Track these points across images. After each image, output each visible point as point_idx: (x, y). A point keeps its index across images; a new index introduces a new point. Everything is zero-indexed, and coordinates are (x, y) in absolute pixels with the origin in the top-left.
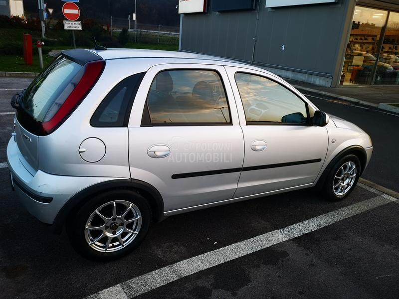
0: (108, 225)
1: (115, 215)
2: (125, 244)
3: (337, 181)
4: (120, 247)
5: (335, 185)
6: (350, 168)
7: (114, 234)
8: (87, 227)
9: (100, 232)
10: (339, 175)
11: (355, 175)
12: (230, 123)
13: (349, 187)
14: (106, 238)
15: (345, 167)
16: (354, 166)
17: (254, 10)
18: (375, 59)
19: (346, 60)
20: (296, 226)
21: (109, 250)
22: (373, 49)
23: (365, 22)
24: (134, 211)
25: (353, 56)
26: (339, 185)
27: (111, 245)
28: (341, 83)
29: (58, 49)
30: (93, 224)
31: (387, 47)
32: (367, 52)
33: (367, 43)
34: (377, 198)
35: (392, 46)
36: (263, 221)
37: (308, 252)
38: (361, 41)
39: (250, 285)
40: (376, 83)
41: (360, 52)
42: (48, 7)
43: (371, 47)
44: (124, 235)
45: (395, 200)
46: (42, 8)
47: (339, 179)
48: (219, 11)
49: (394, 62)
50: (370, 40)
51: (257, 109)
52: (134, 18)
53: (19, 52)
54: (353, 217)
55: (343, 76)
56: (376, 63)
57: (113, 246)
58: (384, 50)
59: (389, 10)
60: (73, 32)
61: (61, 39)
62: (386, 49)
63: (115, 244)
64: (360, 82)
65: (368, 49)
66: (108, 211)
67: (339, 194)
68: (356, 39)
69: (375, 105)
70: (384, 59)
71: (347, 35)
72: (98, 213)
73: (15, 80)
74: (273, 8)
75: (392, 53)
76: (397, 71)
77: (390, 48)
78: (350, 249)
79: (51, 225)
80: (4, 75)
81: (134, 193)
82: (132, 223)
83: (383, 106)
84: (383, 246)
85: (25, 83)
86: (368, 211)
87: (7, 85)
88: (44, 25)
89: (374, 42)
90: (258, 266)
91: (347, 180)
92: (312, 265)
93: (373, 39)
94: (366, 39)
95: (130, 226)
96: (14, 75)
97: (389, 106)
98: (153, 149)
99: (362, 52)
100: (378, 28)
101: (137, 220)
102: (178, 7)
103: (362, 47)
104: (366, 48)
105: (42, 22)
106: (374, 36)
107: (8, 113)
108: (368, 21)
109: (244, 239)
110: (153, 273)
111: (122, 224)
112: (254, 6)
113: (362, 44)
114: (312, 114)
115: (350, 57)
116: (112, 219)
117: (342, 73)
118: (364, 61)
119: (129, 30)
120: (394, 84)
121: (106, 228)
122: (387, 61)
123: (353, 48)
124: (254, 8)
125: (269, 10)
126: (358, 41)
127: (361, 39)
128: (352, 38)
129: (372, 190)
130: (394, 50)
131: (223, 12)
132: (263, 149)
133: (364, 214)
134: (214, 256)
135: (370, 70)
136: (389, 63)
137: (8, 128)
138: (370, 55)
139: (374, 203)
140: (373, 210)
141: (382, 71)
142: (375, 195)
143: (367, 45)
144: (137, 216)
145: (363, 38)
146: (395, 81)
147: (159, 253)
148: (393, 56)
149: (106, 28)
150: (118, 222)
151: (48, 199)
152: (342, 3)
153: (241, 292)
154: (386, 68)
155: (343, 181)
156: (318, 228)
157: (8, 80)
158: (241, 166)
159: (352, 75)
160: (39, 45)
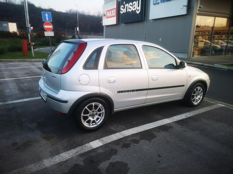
0: (91, 114)
1: (93, 109)
2: (98, 124)
3: (193, 96)
4: (96, 125)
5: (193, 98)
6: (199, 90)
7: (93, 118)
8: (82, 115)
9: (87, 117)
10: (194, 93)
11: (202, 94)
12: (141, 68)
13: (200, 100)
14: (90, 120)
15: (197, 89)
16: (201, 89)
17: (144, 21)
18: (210, 42)
19: (194, 45)
20: (175, 117)
21: (91, 127)
22: (209, 38)
23: (204, 25)
24: (101, 108)
25: (198, 42)
26: (194, 99)
27: (92, 124)
28: (193, 56)
29: (39, 48)
30: (84, 114)
31: (216, 36)
32: (206, 39)
33: (205, 35)
34: (215, 105)
35: (219, 36)
36: (159, 116)
37: (182, 126)
38: (202, 34)
39: (157, 138)
40: (212, 55)
41: (202, 40)
42: (31, 26)
43: (207, 37)
44: (97, 119)
45: (224, 106)
46: (29, 27)
47: (194, 95)
48: (124, 23)
49: (221, 44)
50: (207, 33)
51: (152, 64)
52: (78, 30)
53: (19, 49)
54: (203, 113)
55: (193, 52)
56: (211, 45)
57: (93, 125)
58: (215, 38)
59: (215, 17)
60: (50, 37)
61: (39, 42)
62: (216, 38)
63: (94, 124)
64: (203, 55)
65: (206, 38)
66: (90, 107)
67: (195, 103)
68: (199, 33)
69: (212, 66)
70: (216, 43)
71: (194, 32)
72: (87, 108)
73: (21, 63)
74: (153, 20)
75: (219, 39)
76: (223, 48)
77: (218, 37)
78: (203, 125)
79: (66, 114)
80: (14, 61)
81: (101, 100)
82: (101, 114)
83: (216, 65)
84: (219, 123)
85: (26, 64)
86: (211, 110)
87: (17, 66)
88: (30, 35)
89: (209, 34)
90: (160, 132)
91: (199, 96)
92: (185, 131)
93: (208, 33)
94: (205, 33)
95: (100, 115)
96: (20, 61)
97: (220, 65)
98: (110, 79)
99: (203, 40)
100: (210, 27)
101: (103, 112)
102: (102, 22)
103: (203, 38)
104: (205, 38)
105: (29, 34)
106: (208, 31)
107: (23, 78)
108: (205, 24)
109: (151, 122)
110: (112, 135)
111: (96, 114)
112: (143, 19)
113: (202, 36)
114: (178, 64)
115: (196, 43)
116: (92, 111)
117: (193, 51)
118: (205, 44)
119: (76, 36)
120: (222, 55)
121: (90, 115)
122: (217, 44)
123: (198, 38)
124: (143, 20)
125: (152, 21)
126: (201, 34)
127: (202, 33)
128: (197, 33)
129: (212, 102)
130: (221, 38)
131: (127, 23)
132: (157, 79)
133: (208, 112)
134: (138, 129)
135: (208, 48)
136: (218, 45)
137: (25, 84)
138: (207, 41)
139: (214, 107)
140: (213, 110)
141: (215, 49)
142: (213, 104)
143: (205, 36)
144: (103, 111)
145: (203, 32)
146: (222, 54)
147: (113, 128)
148: (220, 41)
149: (63, 36)
150: (95, 113)
151: (66, 102)
152: (190, 15)
153: (153, 141)
154: (217, 47)
155: (196, 96)
156: (186, 117)
157: (17, 63)
158: (147, 88)
159: (198, 52)
160: (32, 45)
